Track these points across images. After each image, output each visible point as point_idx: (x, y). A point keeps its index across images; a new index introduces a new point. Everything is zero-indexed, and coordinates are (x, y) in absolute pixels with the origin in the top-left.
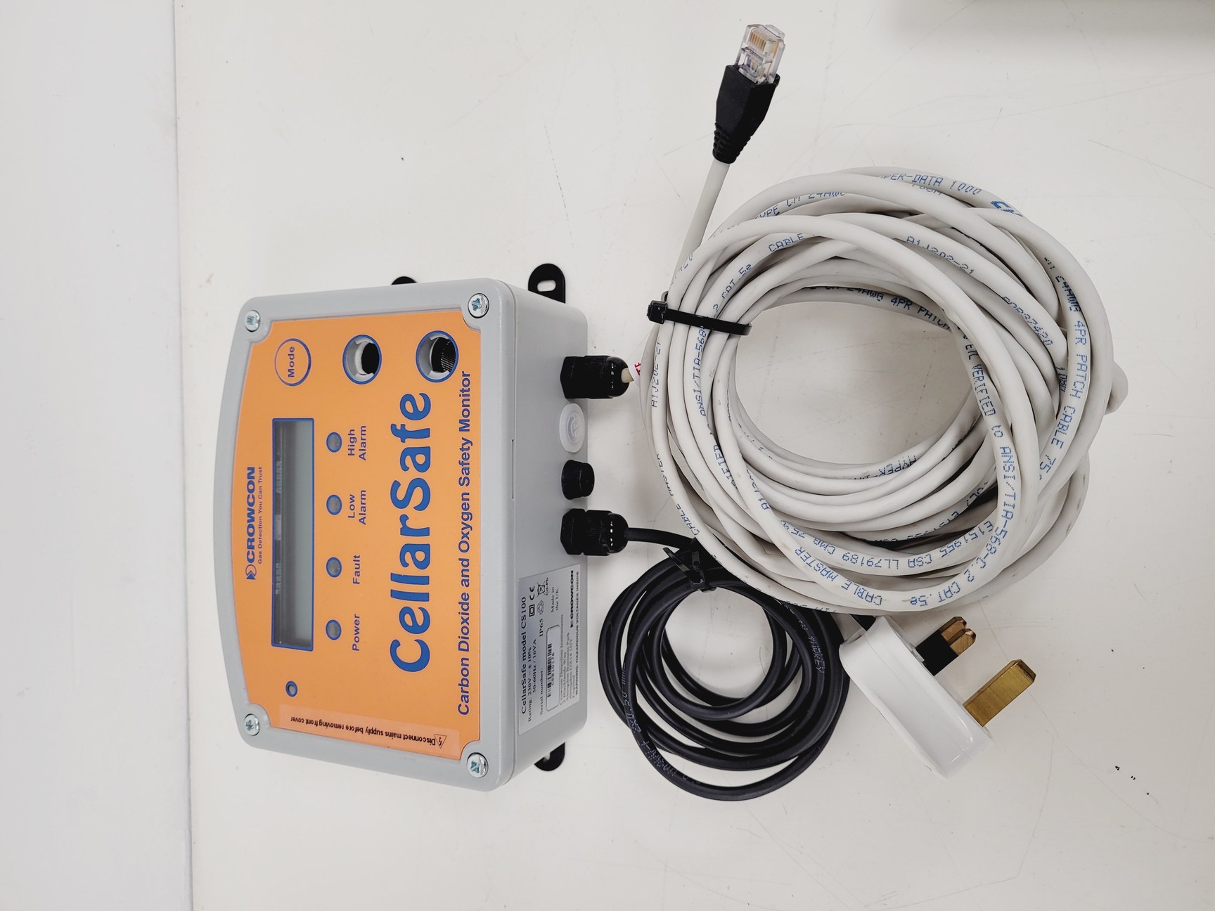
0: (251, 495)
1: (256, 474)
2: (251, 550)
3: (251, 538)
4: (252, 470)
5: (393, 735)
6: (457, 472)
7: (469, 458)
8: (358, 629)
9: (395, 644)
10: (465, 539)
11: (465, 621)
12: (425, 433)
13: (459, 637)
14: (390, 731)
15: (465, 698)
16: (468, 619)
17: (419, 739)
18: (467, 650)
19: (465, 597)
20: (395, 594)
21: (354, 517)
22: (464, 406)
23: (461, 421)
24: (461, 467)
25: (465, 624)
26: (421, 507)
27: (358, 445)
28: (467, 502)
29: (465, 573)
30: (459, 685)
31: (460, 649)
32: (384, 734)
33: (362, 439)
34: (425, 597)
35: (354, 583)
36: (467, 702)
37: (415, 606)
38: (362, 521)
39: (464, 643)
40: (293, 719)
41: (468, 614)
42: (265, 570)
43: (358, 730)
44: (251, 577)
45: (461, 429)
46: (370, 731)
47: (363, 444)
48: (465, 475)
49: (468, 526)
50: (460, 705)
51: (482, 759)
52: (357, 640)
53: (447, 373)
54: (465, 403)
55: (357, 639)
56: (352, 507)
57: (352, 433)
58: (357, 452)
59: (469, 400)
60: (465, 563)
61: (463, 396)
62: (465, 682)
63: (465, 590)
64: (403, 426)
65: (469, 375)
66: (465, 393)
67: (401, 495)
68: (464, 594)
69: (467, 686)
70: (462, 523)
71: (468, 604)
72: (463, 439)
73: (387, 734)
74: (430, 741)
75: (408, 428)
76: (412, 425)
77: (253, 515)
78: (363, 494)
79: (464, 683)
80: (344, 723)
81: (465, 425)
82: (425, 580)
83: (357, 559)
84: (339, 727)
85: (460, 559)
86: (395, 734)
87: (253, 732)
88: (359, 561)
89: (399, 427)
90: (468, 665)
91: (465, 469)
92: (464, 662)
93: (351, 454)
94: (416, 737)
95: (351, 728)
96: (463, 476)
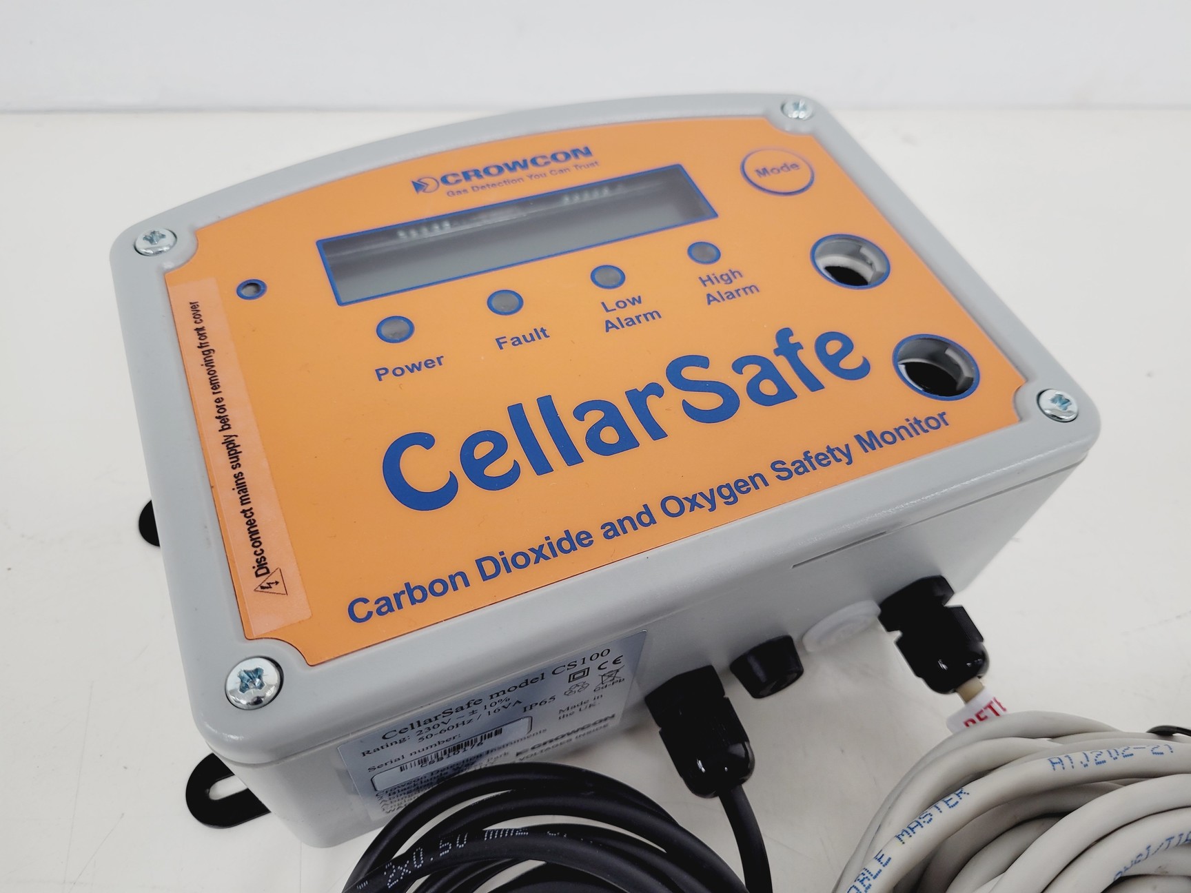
0: (550, 160)
1: (583, 160)
2: (461, 177)
3: (482, 173)
4: (587, 152)
5: (241, 487)
6: (791, 455)
7: (825, 465)
8: (419, 369)
9: (426, 441)
10: (687, 505)
11: (539, 554)
12: (814, 384)
13: (502, 553)
14: (248, 480)
15: (387, 605)
16: (547, 558)
17: (255, 541)
18: (485, 578)
19: (583, 539)
20: (516, 413)
21: (607, 311)
22: (897, 430)
23: (870, 433)
24: (801, 458)
25: (533, 556)
26: (693, 412)
27: (723, 288)
28: (751, 486)
29: (627, 524)
30: (407, 585)
31: (479, 562)
32: (236, 471)
34: (541, 465)
35: (497, 340)
36: (379, 612)
37: (515, 452)
38: (609, 325)
39: (495, 566)
40: (194, 307)
42: (438, 203)
43: (224, 420)
44: (418, 186)
45: (858, 438)
46: (231, 442)
47: (731, 295)
48: (792, 468)
49: (712, 501)
50: (365, 601)
51: (270, 693)
52: (399, 372)
53: (919, 388)
54: (903, 432)
56: (621, 304)
57: (736, 274)
58: (712, 289)
59: (912, 436)
60: (644, 518)
61: (911, 424)
62: (418, 594)
63: (597, 534)
64: (799, 346)
65: (946, 424)
66: (916, 426)
67: (690, 373)
68: (589, 536)
69: (413, 601)
70: (711, 491)
71: (574, 548)
73: (239, 477)
74: (261, 564)
75: (800, 353)
76: (808, 357)
77: (518, 168)
78: (653, 315)
79: (414, 594)
80: (226, 392)
81: (869, 441)
82: (572, 457)
83: (541, 334)
84: (215, 385)
85: (645, 507)
86: (245, 490)
87: (143, 245)
88: (540, 338)
89: (792, 340)
90: (455, 588)
91: (803, 465)
92: (459, 580)
93: (703, 282)
94: (257, 532)
95: (221, 408)
96: (788, 466)
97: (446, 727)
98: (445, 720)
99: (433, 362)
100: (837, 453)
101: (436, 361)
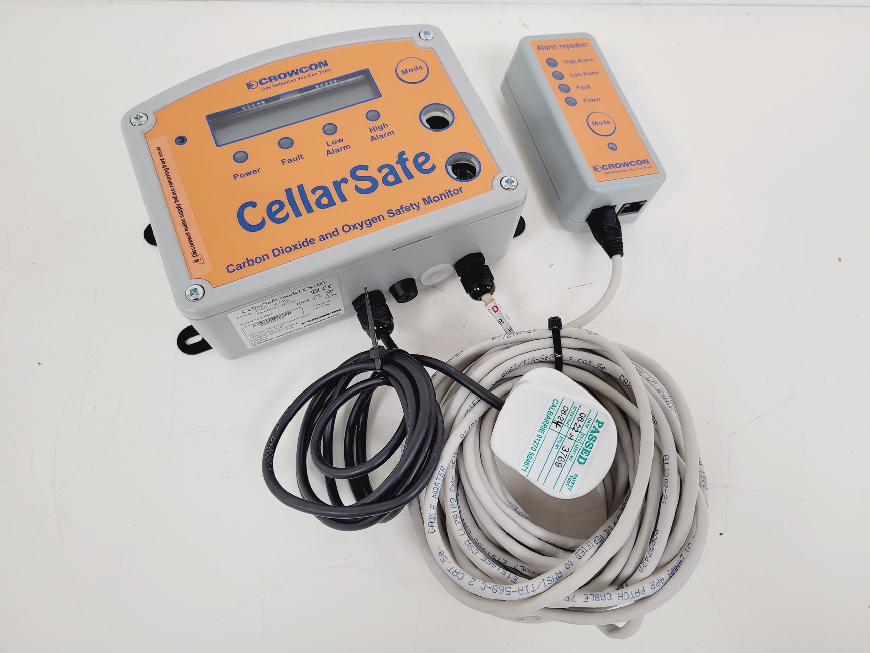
0: (308, 68)
1: (324, 68)
2: (268, 80)
3: (277, 78)
4: (326, 64)
5: (185, 225)
6: (395, 207)
7: (408, 211)
8: (250, 174)
9: (253, 204)
10: (352, 228)
11: (295, 247)
12: (410, 176)
13: (281, 247)
14: (187, 221)
15: (240, 267)
16: (298, 249)
17: (192, 244)
18: (275, 256)
19: (312, 242)
20: (289, 192)
21: (328, 146)
22: (440, 196)
23: (429, 197)
24: (399, 208)
25: (293, 248)
26: (359, 190)
27: (379, 133)
28: (378, 220)
29: (328, 235)
30: (247, 259)
31: (273, 251)
32: (182, 218)
33: (384, 134)
34: (298, 214)
35: (282, 160)
36: (237, 269)
37: (288, 208)
38: (329, 152)
39: (279, 252)
40: (159, 149)
41: (301, 248)
42: (258, 94)
43: (176, 198)
44: (249, 86)
45: (424, 199)
46: (179, 207)
47: (382, 136)
48: (395, 212)
49: (362, 226)
50: (232, 265)
51: (201, 296)
53: (455, 177)
54: (442, 196)
55: (242, 176)
56: (334, 142)
57: (385, 126)
58: (374, 134)
59: (446, 198)
60: (336, 233)
61: (447, 193)
62: (251, 263)
63: (317, 239)
64: (407, 160)
65: (462, 192)
66: (449, 194)
67: (360, 173)
68: (314, 240)
69: (249, 265)
70: (362, 222)
71: (308, 245)
72: (419, 202)
73: (183, 221)
74: (194, 253)
75: (407, 162)
76: (410, 165)
77: (294, 74)
78: (347, 147)
79: (249, 262)
80: (175, 186)
81: (428, 201)
82: (309, 210)
83: (300, 157)
84: (171, 184)
85: (336, 229)
86: (186, 226)
87: (133, 121)
88: (299, 159)
89: (405, 157)
90: (264, 260)
91: (399, 211)
92: (266, 257)
93: (371, 130)
94: (192, 241)
95: (174, 193)
96: (394, 211)
97: (266, 310)
98: (265, 307)
99: (256, 171)
100: (414, 206)
101: (257, 171)
